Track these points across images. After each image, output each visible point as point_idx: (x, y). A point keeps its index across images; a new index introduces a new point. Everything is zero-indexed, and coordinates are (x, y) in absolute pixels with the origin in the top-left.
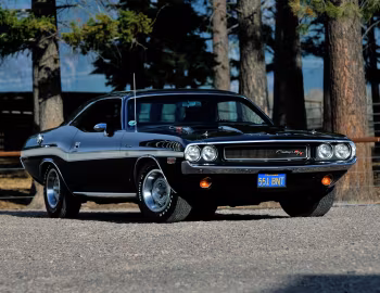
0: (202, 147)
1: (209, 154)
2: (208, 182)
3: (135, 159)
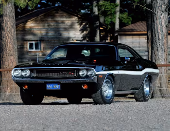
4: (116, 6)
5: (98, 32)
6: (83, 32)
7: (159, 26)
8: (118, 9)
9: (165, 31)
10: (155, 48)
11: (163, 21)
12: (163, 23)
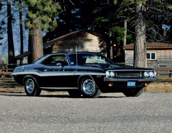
0: (110, 72)
1: (112, 74)
2: (111, 84)
3: (79, 76)
4: (125, 30)
5: (112, 48)
6: (101, 48)
7: (139, 44)
8: (125, 32)
9: (143, 47)
10: (137, 59)
11: (142, 40)
12: (142, 42)
